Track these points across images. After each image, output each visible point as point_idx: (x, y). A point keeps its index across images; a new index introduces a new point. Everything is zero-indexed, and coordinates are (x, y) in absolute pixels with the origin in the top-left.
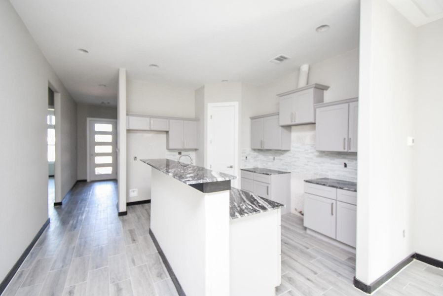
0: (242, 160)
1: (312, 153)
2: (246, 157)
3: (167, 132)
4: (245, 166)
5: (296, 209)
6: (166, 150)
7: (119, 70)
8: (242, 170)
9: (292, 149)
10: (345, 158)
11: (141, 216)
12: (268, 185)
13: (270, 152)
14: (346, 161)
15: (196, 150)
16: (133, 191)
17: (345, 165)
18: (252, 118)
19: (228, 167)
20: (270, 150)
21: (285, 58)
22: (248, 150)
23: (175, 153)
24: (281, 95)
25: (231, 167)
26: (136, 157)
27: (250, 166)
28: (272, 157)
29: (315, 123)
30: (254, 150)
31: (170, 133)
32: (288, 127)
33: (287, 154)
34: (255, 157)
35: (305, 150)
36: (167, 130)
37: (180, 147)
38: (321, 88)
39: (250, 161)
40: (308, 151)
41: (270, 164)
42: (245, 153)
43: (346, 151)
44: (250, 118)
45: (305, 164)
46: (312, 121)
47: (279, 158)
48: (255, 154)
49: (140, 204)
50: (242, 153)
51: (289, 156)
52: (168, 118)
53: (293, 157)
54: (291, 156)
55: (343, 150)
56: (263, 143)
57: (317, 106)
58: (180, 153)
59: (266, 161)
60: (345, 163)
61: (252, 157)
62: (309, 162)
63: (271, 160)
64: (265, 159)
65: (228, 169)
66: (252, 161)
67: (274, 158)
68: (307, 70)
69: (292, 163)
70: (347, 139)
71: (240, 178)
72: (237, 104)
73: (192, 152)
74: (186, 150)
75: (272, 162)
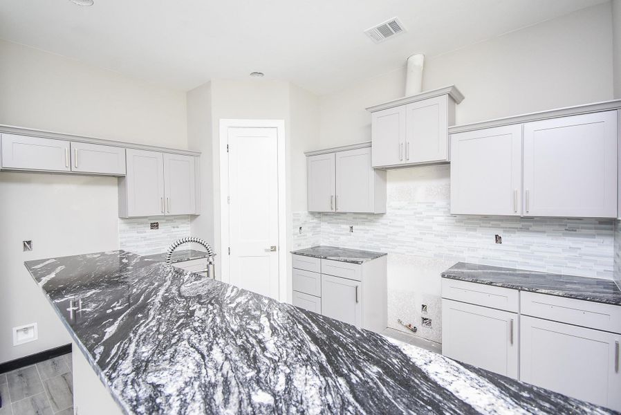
0: (294, 234)
2: (301, 228)
3: (120, 179)
4: (299, 245)
5: (400, 322)
6: (120, 221)
9: (388, 211)
10: (497, 227)
11: (49, 402)
12: (357, 283)
13: (344, 216)
14: (500, 232)
15: (192, 217)
16: (26, 330)
17: (498, 239)
18: (309, 154)
19: (267, 250)
20: (345, 213)
21: (399, 28)
22: (303, 212)
23: (141, 227)
24: (374, 110)
25: (273, 249)
26: (29, 243)
27: (306, 245)
28: (348, 227)
29: (449, 163)
30: (312, 213)
31: (129, 179)
32: (382, 171)
33: (382, 220)
34: (314, 227)
35: (415, 213)
36: (121, 172)
37: (154, 211)
38: (455, 98)
39: (306, 235)
40: (421, 214)
41: (343, 238)
42: (299, 220)
43: (518, 214)
44: (305, 153)
45: (415, 239)
46: (444, 158)
47: (362, 227)
48: (315, 221)
49: (48, 359)
50: (294, 220)
51: (382, 224)
52: (125, 146)
53: (390, 226)
54: (386, 224)
55: (512, 213)
56: (334, 200)
57: (451, 131)
58: (155, 226)
59: (335, 234)
60: (496, 236)
61: (309, 228)
62: (425, 234)
63: (344, 232)
64: (333, 230)
65: (267, 254)
66: (309, 235)
67: (352, 227)
68: (422, 65)
69: (389, 237)
70: (519, 192)
71: (291, 268)
72: (281, 124)
73: (184, 221)
74: (167, 218)
75: (347, 234)
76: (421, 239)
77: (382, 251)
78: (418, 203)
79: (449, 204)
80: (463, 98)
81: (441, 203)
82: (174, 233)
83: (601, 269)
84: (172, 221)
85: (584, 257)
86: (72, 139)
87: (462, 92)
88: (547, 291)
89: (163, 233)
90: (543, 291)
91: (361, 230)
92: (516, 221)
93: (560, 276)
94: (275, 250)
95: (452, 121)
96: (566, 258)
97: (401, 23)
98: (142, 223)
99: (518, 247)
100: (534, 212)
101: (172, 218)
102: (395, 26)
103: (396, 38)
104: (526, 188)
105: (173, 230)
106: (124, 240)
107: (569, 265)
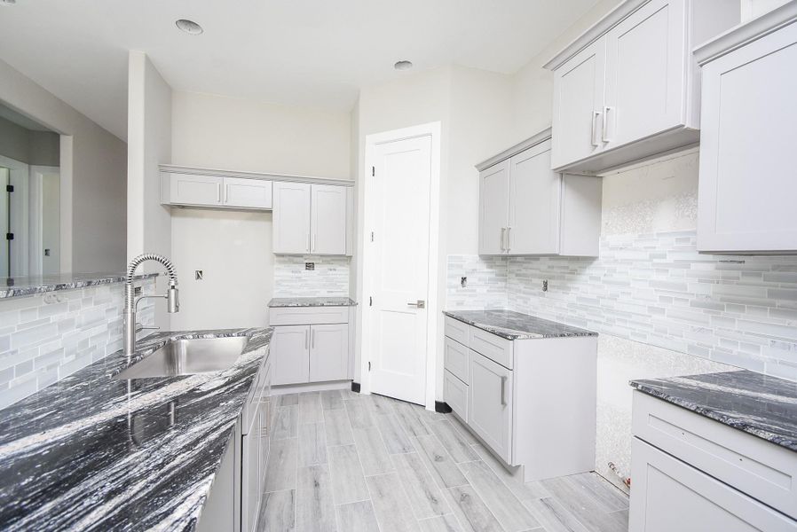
0: (452, 286)
1: (685, 264)
2: (464, 280)
8: (447, 314)
9: (603, 253)
15: (349, 259)
22: (470, 259)
23: (297, 267)
25: (421, 305)
28: (541, 282)
30: (486, 258)
33: (591, 271)
35: (652, 257)
39: (475, 291)
40: (664, 256)
41: (534, 300)
42: (461, 267)
44: (476, 166)
45: (652, 309)
47: (560, 282)
50: (451, 266)
51: (592, 278)
53: (604, 282)
54: (598, 279)
56: (506, 235)
58: (310, 266)
59: (524, 293)
63: (536, 291)
65: (413, 311)
67: (546, 283)
69: (602, 302)
71: (443, 337)
72: (436, 128)
74: (324, 258)
75: (540, 294)
76: (662, 311)
77: (590, 328)
78: (658, 235)
82: (331, 276)
84: (328, 261)
89: (319, 274)
91: (560, 287)
94: (423, 307)
98: (296, 262)
105: (330, 272)
106: (280, 278)
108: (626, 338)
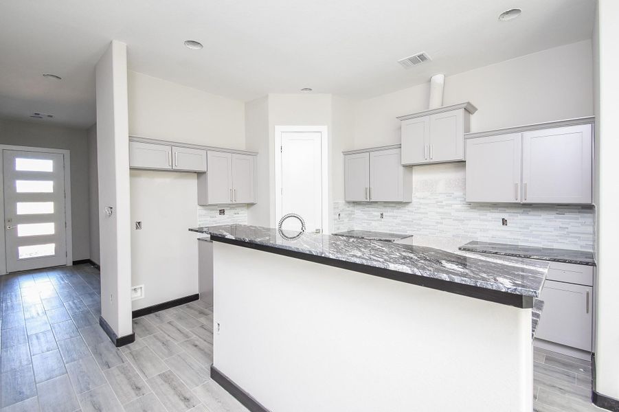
2: (339, 215)
3: (200, 174)
4: (338, 229)
6: (199, 207)
7: (111, 42)
9: (414, 200)
10: (505, 212)
13: (375, 205)
14: (506, 216)
15: (250, 205)
17: (504, 222)
18: (346, 153)
20: (377, 202)
21: (426, 59)
22: (342, 202)
23: (214, 213)
24: (403, 118)
26: (139, 223)
27: (344, 230)
28: (379, 214)
29: (465, 162)
30: (349, 202)
31: (209, 175)
32: (409, 167)
33: (408, 208)
34: (349, 214)
35: (437, 202)
36: (202, 168)
37: (224, 200)
38: (469, 110)
39: (343, 221)
40: (442, 202)
41: (374, 223)
42: (338, 208)
43: (519, 201)
44: (343, 152)
45: (437, 223)
46: (461, 158)
47: (391, 214)
48: (351, 209)
49: (151, 313)
50: (335, 208)
51: (409, 211)
52: (207, 149)
53: (415, 213)
54: (412, 211)
55: (514, 201)
56: (369, 191)
57: (466, 136)
58: (222, 212)
59: (367, 220)
60: (503, 219)
61: (346, 215)
62: (444, 218)
63: (376, 218)
64: (365, 217)
66: (346, 220)
67: (382, 214)
68: (442, 83)
69: (414, 221)
70: (519, 185)
72: (324, 129)
73: (243, 208)
74: (231, 206)
75: (378, 220)
76: (442, 223)
77: (409, 233)
78: (440, 193)
79: (465, 194)
80: (476, 109)
81: (459, 193)
82: (236, 219)
83: (583, 243)
84: (233, 208)
85: (571, 235)
86: (173, 144)
87: (475, 105)
88: (537, 257)
89: (228, 218)
90: (535, 257)
91: (390, 216)
92: (518, 207)
93: (553, 249)
94: (319, 232)
95: (467, 129)
96: (557, 236)
97: (427, 55)
98: (213, 210)
99: (520, 228)
100: (530, 199)
101: (234, 206)
102: (422, 58)
103: (422, 65)
104: (524, 182)
105: (235, 215)
106: (202, 223)
107: (560, 241)
108: (426, 235)
